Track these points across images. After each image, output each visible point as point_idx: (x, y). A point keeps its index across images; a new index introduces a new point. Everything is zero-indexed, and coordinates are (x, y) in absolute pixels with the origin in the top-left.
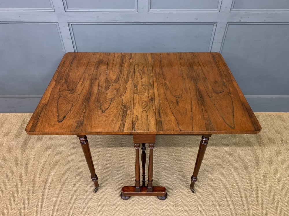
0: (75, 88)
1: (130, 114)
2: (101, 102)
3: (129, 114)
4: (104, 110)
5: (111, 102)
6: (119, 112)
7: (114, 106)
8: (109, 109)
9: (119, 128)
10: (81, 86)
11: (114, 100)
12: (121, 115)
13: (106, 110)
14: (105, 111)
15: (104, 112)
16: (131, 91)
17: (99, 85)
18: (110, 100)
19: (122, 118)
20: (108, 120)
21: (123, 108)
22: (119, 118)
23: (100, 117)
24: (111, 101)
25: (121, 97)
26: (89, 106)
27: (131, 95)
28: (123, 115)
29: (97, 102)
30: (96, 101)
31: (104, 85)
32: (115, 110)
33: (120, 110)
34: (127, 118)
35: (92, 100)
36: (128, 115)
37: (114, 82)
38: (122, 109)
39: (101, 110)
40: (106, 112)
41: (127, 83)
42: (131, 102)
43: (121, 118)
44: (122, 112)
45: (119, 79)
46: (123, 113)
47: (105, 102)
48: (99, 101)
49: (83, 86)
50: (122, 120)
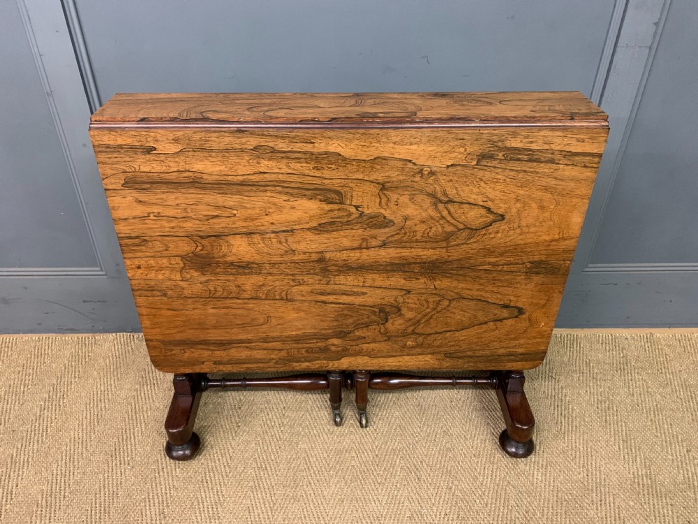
0: (371, 307)
1: (527, 137)
2: (449, 229)
3: (525, 141)
4: (491, 217)
5: (455, 202)
6: (512, 174)
7: (475, 190)
8: (490, 204)
9: (585, 166)
10: (366, 293)
11: (445, 194)
12: (528, 166)
13: (492, 212)
14: (496, 214)
15: (500, 218)
16: (394, 139)
17: (360, 248)
18: (441, 206)
19: (541, 162)
20: (541, 200)
21: (495, 163)
22: (537, 173)
23: (524, 224)
24: (451, 201)
25: (432, 173)
26: (469, 258)
27: (424, 140)
28: (530, 160)
29: (448, 243)
30: (444, 244)
31: (360, 232)
32: (499, 187)
33: (500, 170)
34: (546, 147)
35: (435, 257)
36: (531, 142)
37: (342, 203)
38: (498, 166)
39: (491, 225)
40: (501, 211)
41: (344, 159)
42: (463, 139)
43: (542, 165)
44: (512, 165)
45: (315, 189)
46: (519, 160)
47: (449, 218)
48: (447, 237)
49: (364, 290)
50: (552, 161)
